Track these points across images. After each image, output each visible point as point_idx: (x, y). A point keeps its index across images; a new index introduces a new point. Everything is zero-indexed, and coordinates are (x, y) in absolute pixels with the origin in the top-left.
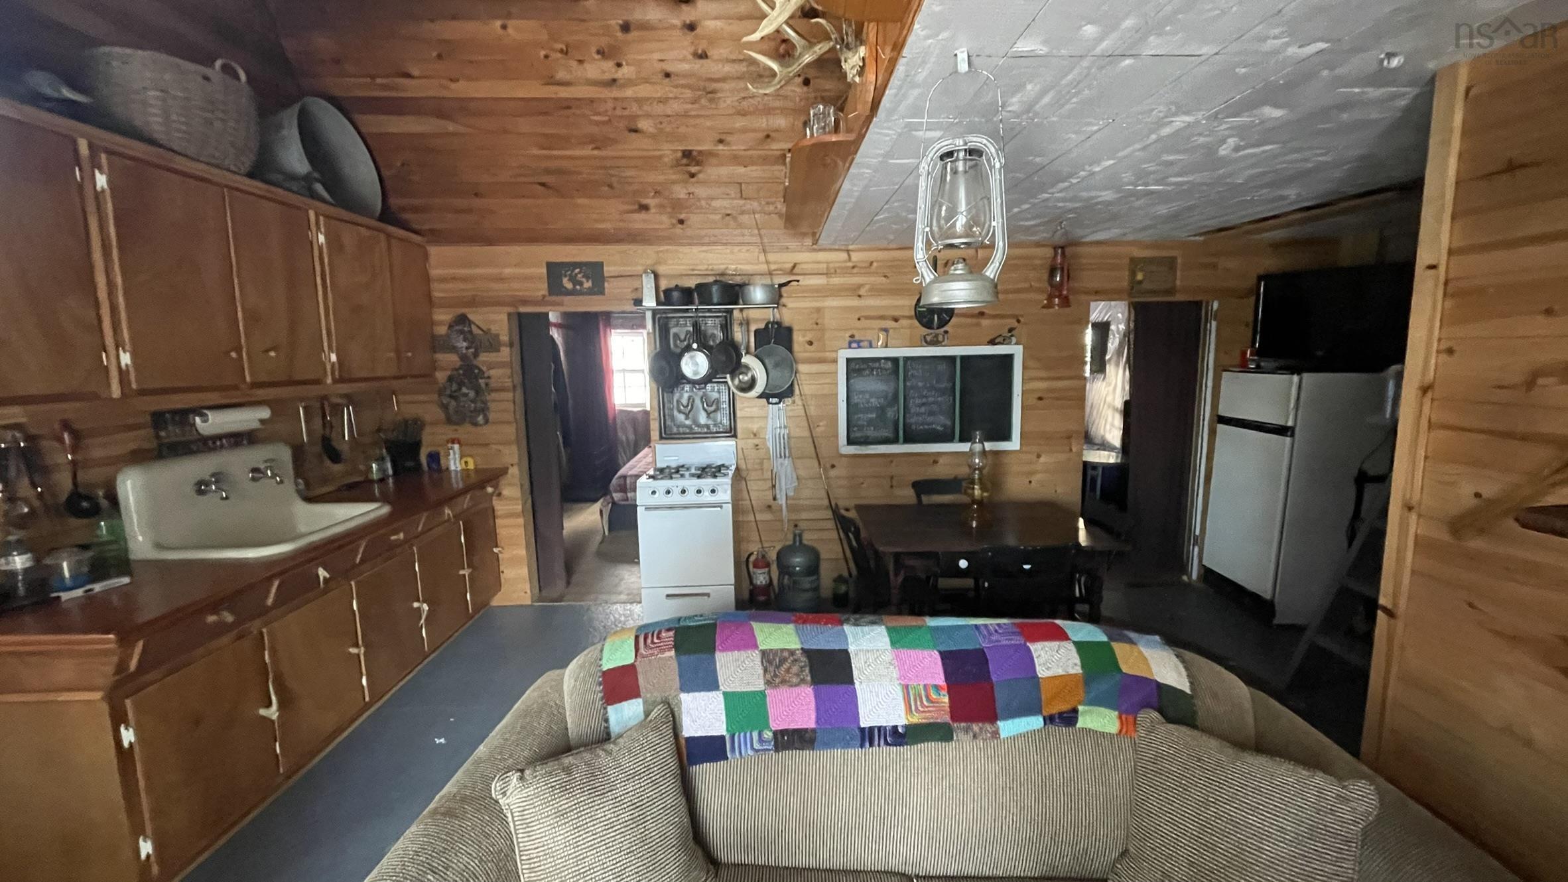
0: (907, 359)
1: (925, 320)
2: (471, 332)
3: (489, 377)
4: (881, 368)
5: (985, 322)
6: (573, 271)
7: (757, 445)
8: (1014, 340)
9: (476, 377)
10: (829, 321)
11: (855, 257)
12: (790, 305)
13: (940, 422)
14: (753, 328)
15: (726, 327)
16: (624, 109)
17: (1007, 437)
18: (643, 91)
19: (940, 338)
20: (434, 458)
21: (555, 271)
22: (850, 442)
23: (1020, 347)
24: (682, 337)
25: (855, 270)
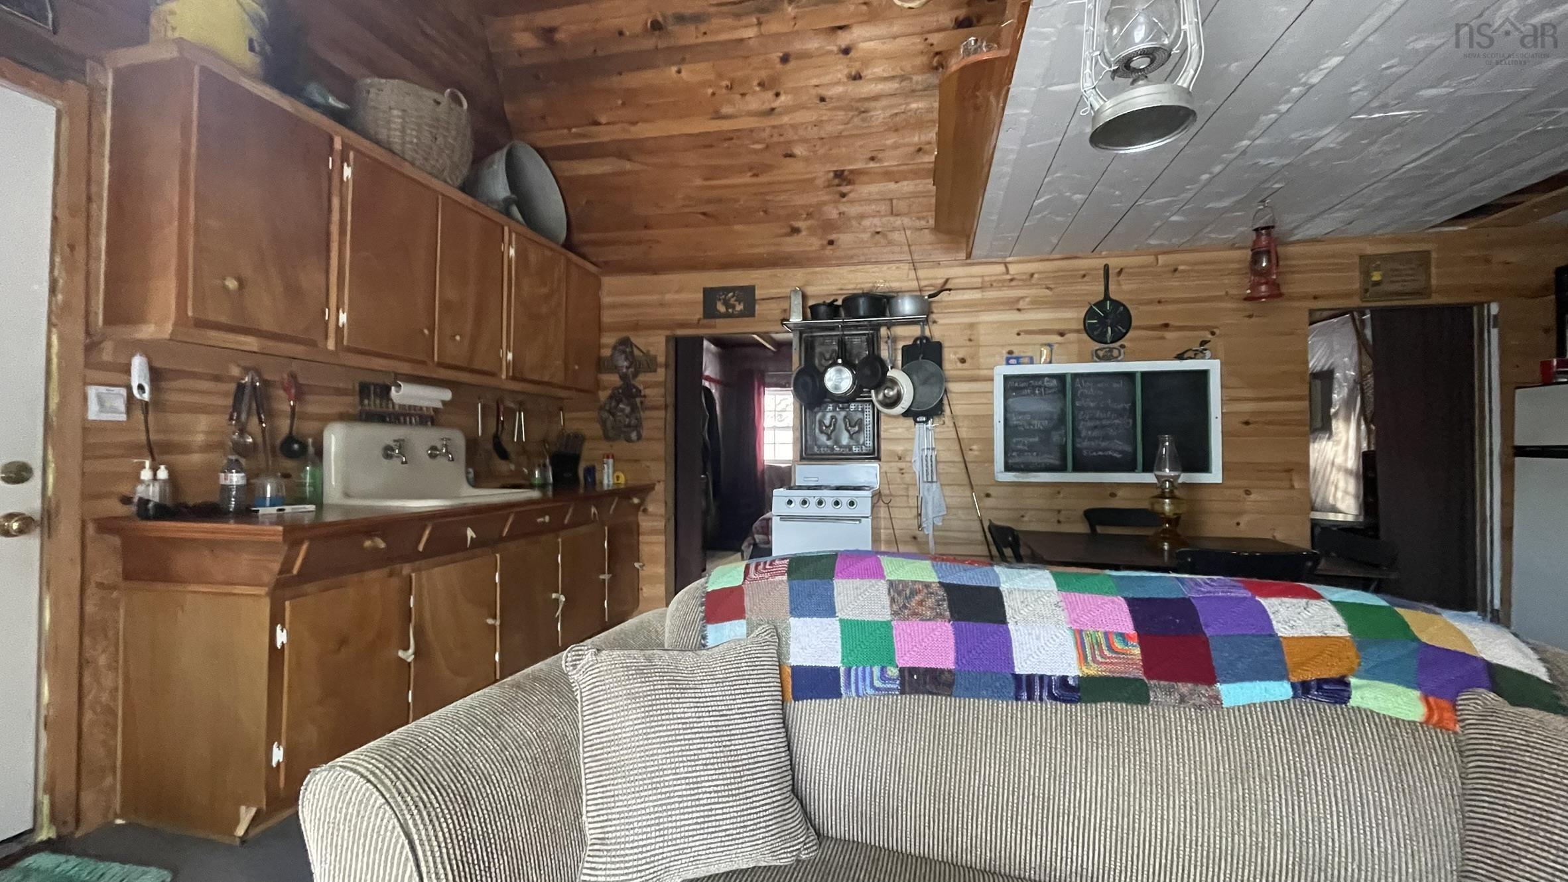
0: (1075, 376)
1: (1095, 333)
2: (632, 352)
3: (645, 396)
4: (1045, 387)
5: (1169, 335)
6: (726, 295)
7: (901, 469)
8: (1208, 353)
9: (635, 397)
10: (984, 336)
11: (1013, 269)
12: (941, 321)
13: (1117, 448)
14: (900, 345)
15: (873, 342)
16: (781, 135)
17: (1205, 467)
18: (800, 117)
19: (1115, 353)
20: (590, 471)
21: (710, 295)
22: (1008, 468)
23: (1217, 362)
24: (828, 356)
25: (1013, 283)
